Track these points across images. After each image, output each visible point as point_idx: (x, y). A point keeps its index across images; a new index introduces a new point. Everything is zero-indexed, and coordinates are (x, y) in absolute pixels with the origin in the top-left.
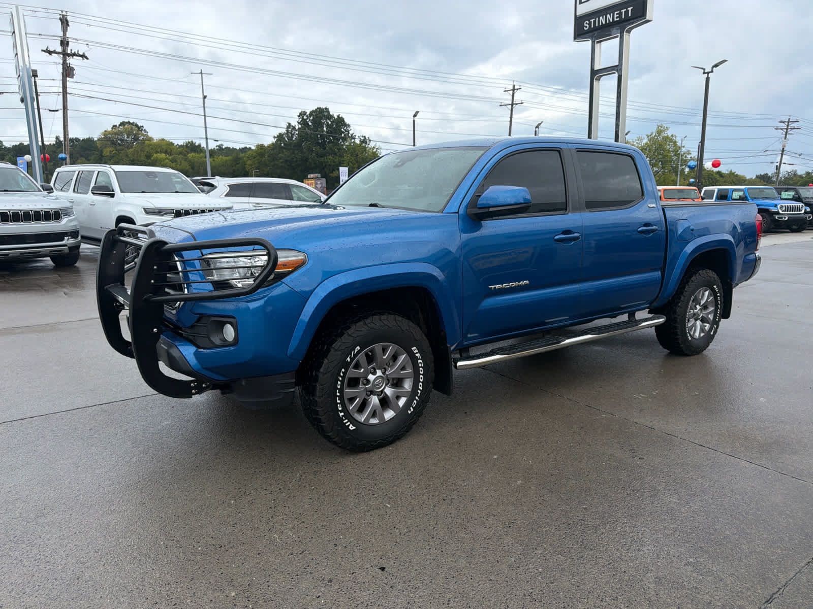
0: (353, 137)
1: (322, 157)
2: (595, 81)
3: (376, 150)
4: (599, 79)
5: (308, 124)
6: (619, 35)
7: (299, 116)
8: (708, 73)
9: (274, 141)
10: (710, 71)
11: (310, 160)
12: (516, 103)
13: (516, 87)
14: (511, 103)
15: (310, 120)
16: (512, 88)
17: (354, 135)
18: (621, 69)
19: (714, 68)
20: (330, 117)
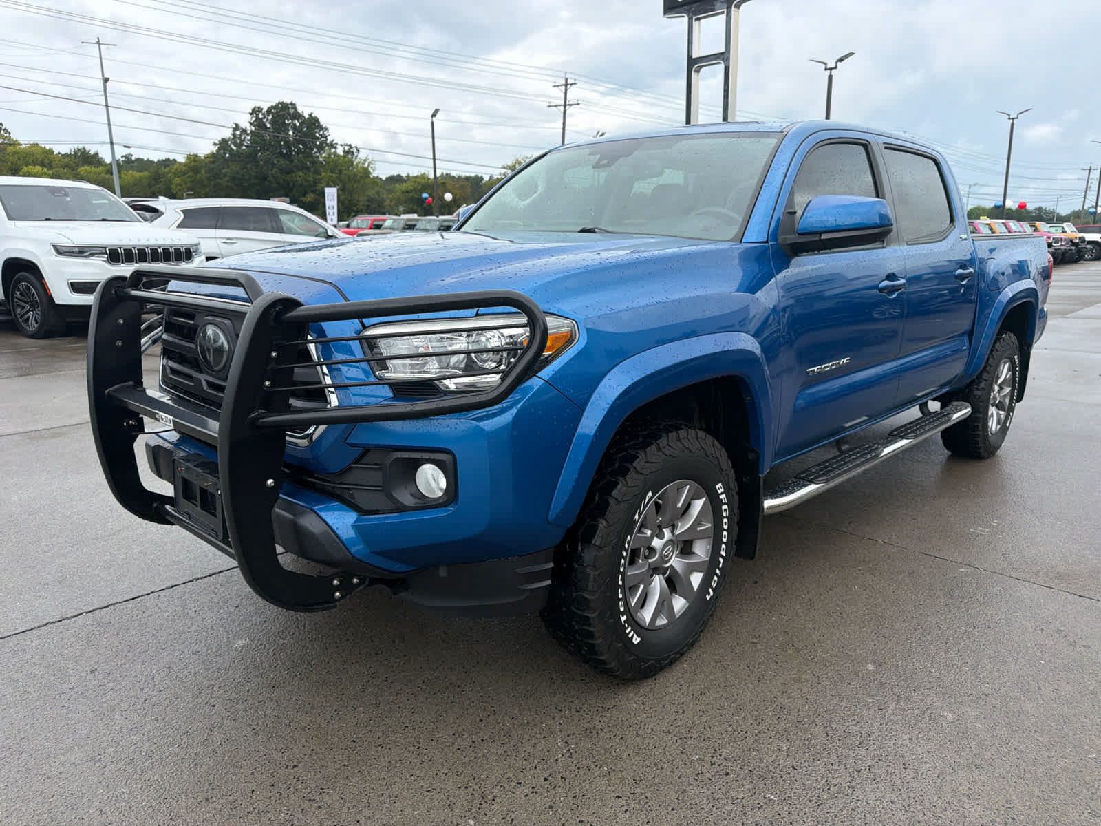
0: (332, 145)
1: (288, 173)
2: (693, 72)
3: (369, 165)
4: (698, 71)
5: (266, 126)
6: (725, 10)
7: (251, 114)
8: (831, 69)
9: (214, 149)
10: (834, 66)
11: (270, 178)
12: (570, 103)
13: (569, 82)
14: (563, 103)
15: (267, 120)
16: (564, 83)
17: (334, 142)
18: (728, 58)
19: (839, 63)
20: (297, 116)
